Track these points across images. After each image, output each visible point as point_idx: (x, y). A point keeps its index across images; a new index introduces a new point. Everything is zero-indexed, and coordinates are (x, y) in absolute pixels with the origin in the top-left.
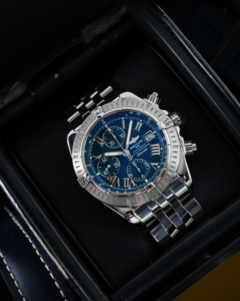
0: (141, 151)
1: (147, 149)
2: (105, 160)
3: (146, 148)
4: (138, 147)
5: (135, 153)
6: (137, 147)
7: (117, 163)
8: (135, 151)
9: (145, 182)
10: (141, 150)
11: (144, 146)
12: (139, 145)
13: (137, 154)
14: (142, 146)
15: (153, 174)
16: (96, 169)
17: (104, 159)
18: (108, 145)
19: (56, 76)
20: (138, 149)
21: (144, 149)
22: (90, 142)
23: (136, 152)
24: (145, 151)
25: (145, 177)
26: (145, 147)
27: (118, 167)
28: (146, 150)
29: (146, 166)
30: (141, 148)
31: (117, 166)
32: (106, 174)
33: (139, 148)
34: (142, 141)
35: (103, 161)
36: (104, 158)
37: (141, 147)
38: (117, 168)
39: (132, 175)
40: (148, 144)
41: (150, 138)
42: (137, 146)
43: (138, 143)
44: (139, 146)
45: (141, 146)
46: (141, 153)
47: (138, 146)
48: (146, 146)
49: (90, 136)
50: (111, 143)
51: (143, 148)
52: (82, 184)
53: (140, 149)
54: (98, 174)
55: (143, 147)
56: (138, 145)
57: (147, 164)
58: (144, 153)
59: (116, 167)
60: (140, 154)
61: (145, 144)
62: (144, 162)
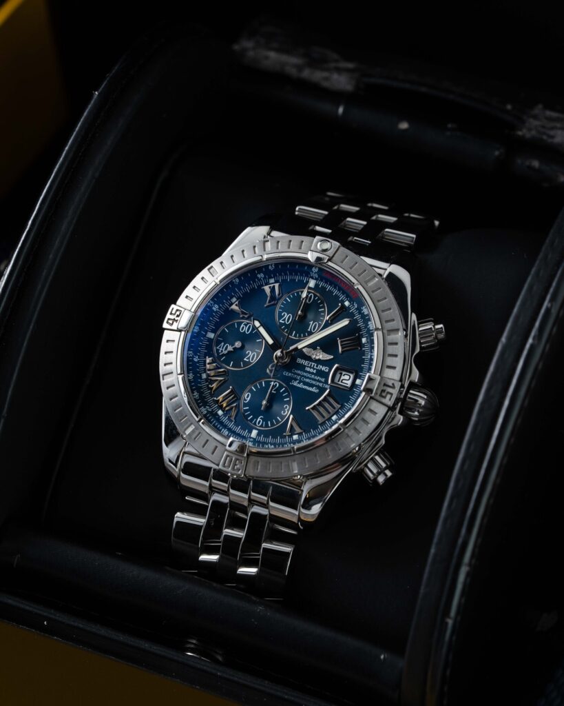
0: (305, 383)
1: (317, 391)
2: (246, 329)
3: (318, 387)
4: (309, 372)
5: (295, 374)
6: (308, 369)
7: (254, 356)
8: (299, 372)
9: (250, 432)
10: (307, 380)
11: (319, 381)
12: (315, 371)
13: (296, 380)
14: (316, 377)
15: (274, 437)
16: (217, 326)
17: (246, 325)
18: (280, 313)
19: (404, 126)
20: (305, 374)
21: (312, 386)
22: (259, 276)
23: (299, 375)
24: (310, 389)
25: (261, 426)
26: (318, 384)
27: (249, 363)
28: (314, 390)
29: (284, 413)
30: (310, 379)
31: (249, 358)
32: (221, 349)
33: (309, 375)
34: (327, 371)
35: (242, 326)
36: (248, 323)
37: (313, 376)
38: (245, 362)
39: (249, 399)
40: (326, 386)
41: (344, 381)
42: (310, 367)
43: (317, 366)
44: (313, 373)
45: (315, 374)
46: (301, 386)
47: (312, 370)
48: (321, 385)
49: (270, 267)
50: (286, 316)
51: (314, 382)
52: (169, 319)
53: (308, 378)
54: (211, 335)
55: (315, 380)
56: (314, 369)
57: (288, 411)
58: (306, 390)
59: (245, 359)
60: (299, 386)
61: (323, 380)
62: (288, 403)
